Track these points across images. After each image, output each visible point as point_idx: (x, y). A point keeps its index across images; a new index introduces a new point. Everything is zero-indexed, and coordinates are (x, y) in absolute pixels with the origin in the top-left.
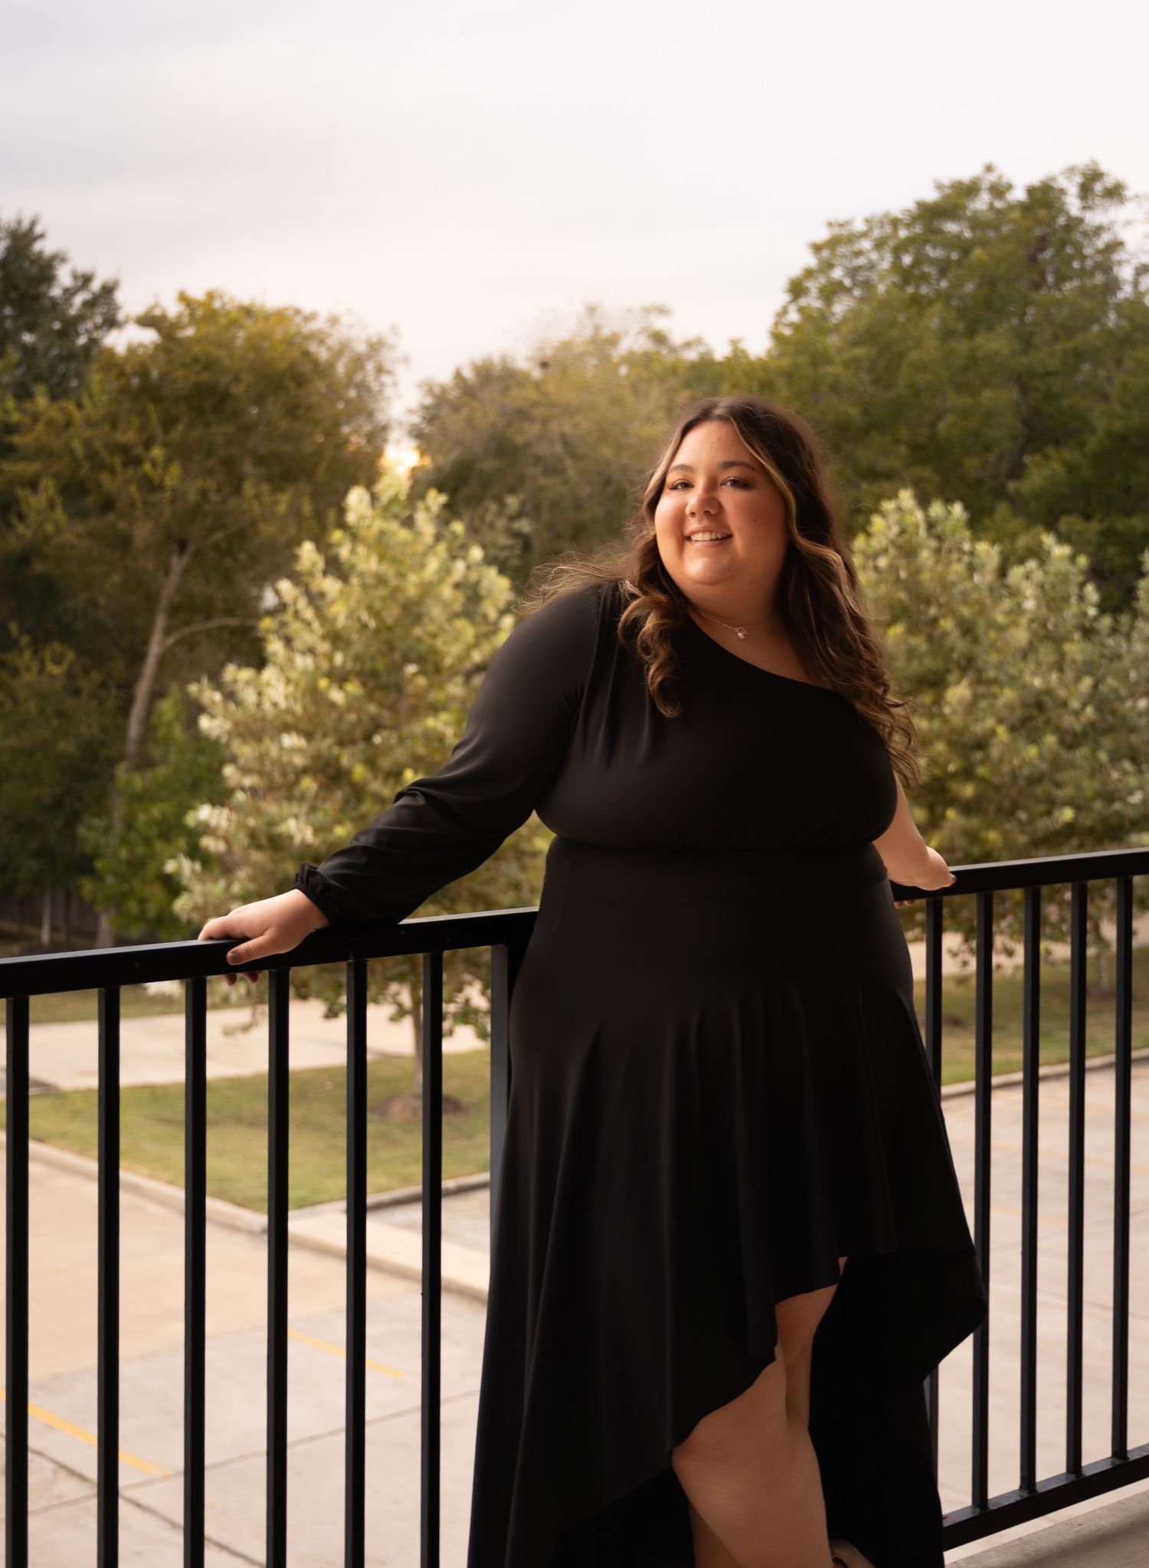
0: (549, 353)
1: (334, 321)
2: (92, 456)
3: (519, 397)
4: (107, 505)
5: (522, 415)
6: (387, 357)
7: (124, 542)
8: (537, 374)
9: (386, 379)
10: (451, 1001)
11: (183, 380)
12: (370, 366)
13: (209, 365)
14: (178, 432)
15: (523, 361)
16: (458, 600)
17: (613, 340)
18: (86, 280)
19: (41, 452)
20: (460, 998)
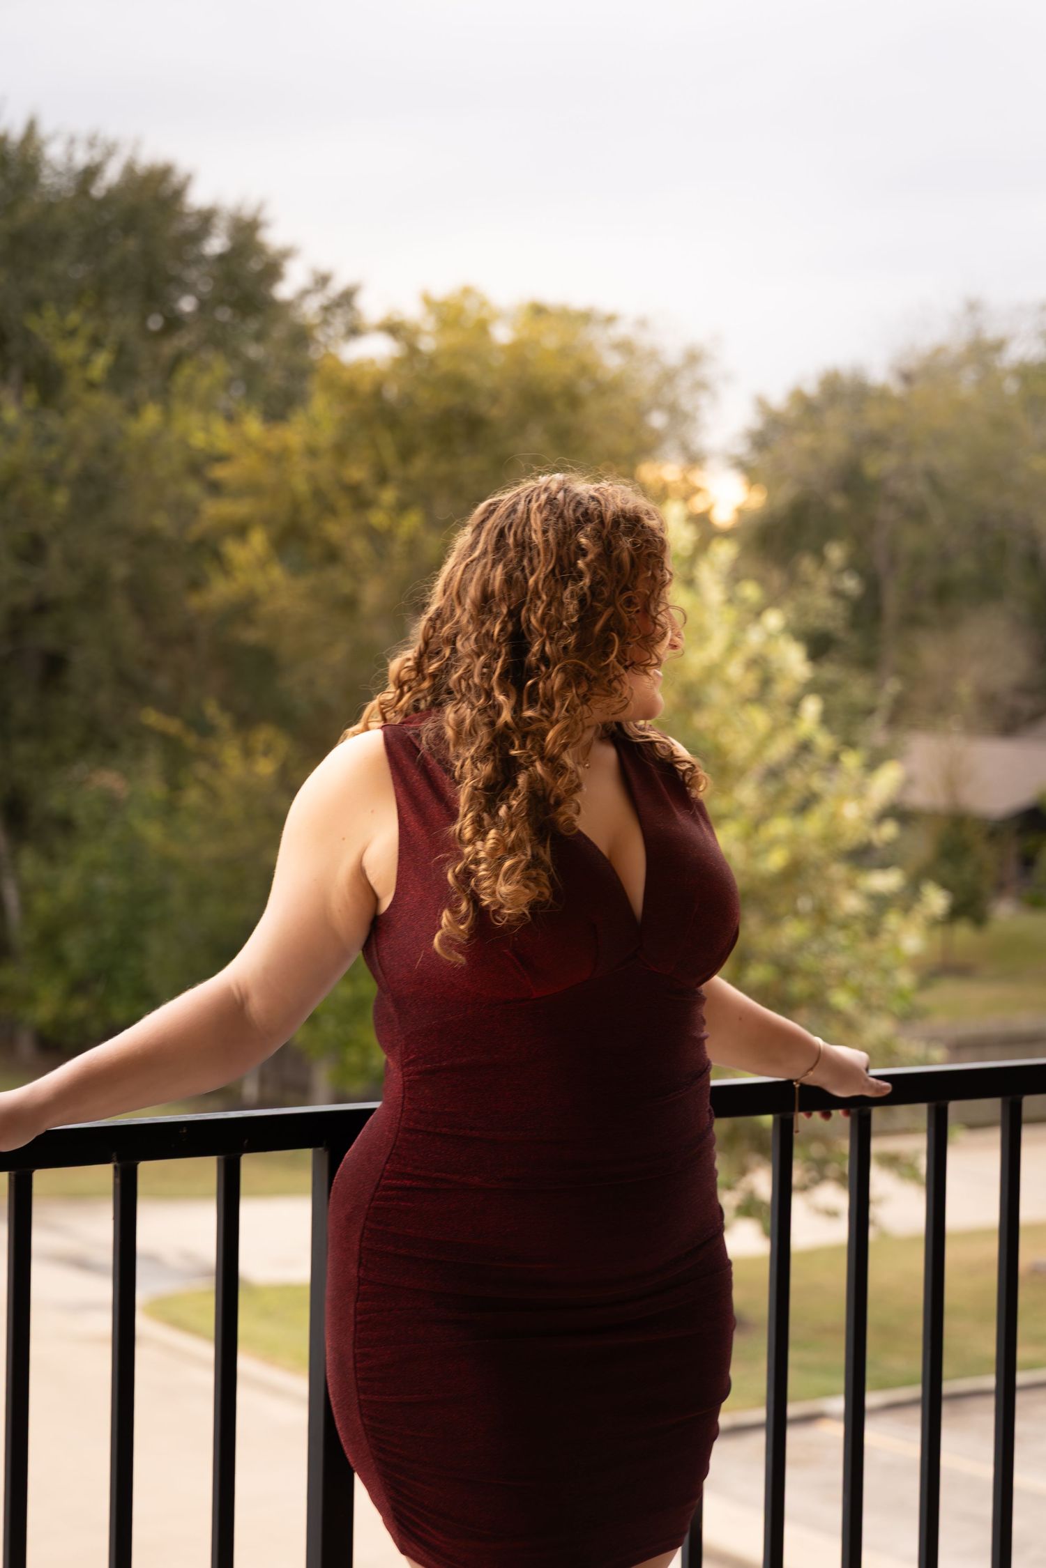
0: (912, 364)
1: (642, 323)
2: (318, 494)
3: (875, 418)
4: (332, 555)
5: (878, 441)
6: (707, 371)
7: (349, 605)
8: (897, 388)
9: (704, 400)
10: (729, 1187)
11: (429, 401)
12: (684, 383)
13: (458, 383)
14: (419, 465)
15: (879, 373)
16: (749, 683)
17: (999, 346)
18: (323, 281)
19: (252, 489)
20: (744, 1183)
